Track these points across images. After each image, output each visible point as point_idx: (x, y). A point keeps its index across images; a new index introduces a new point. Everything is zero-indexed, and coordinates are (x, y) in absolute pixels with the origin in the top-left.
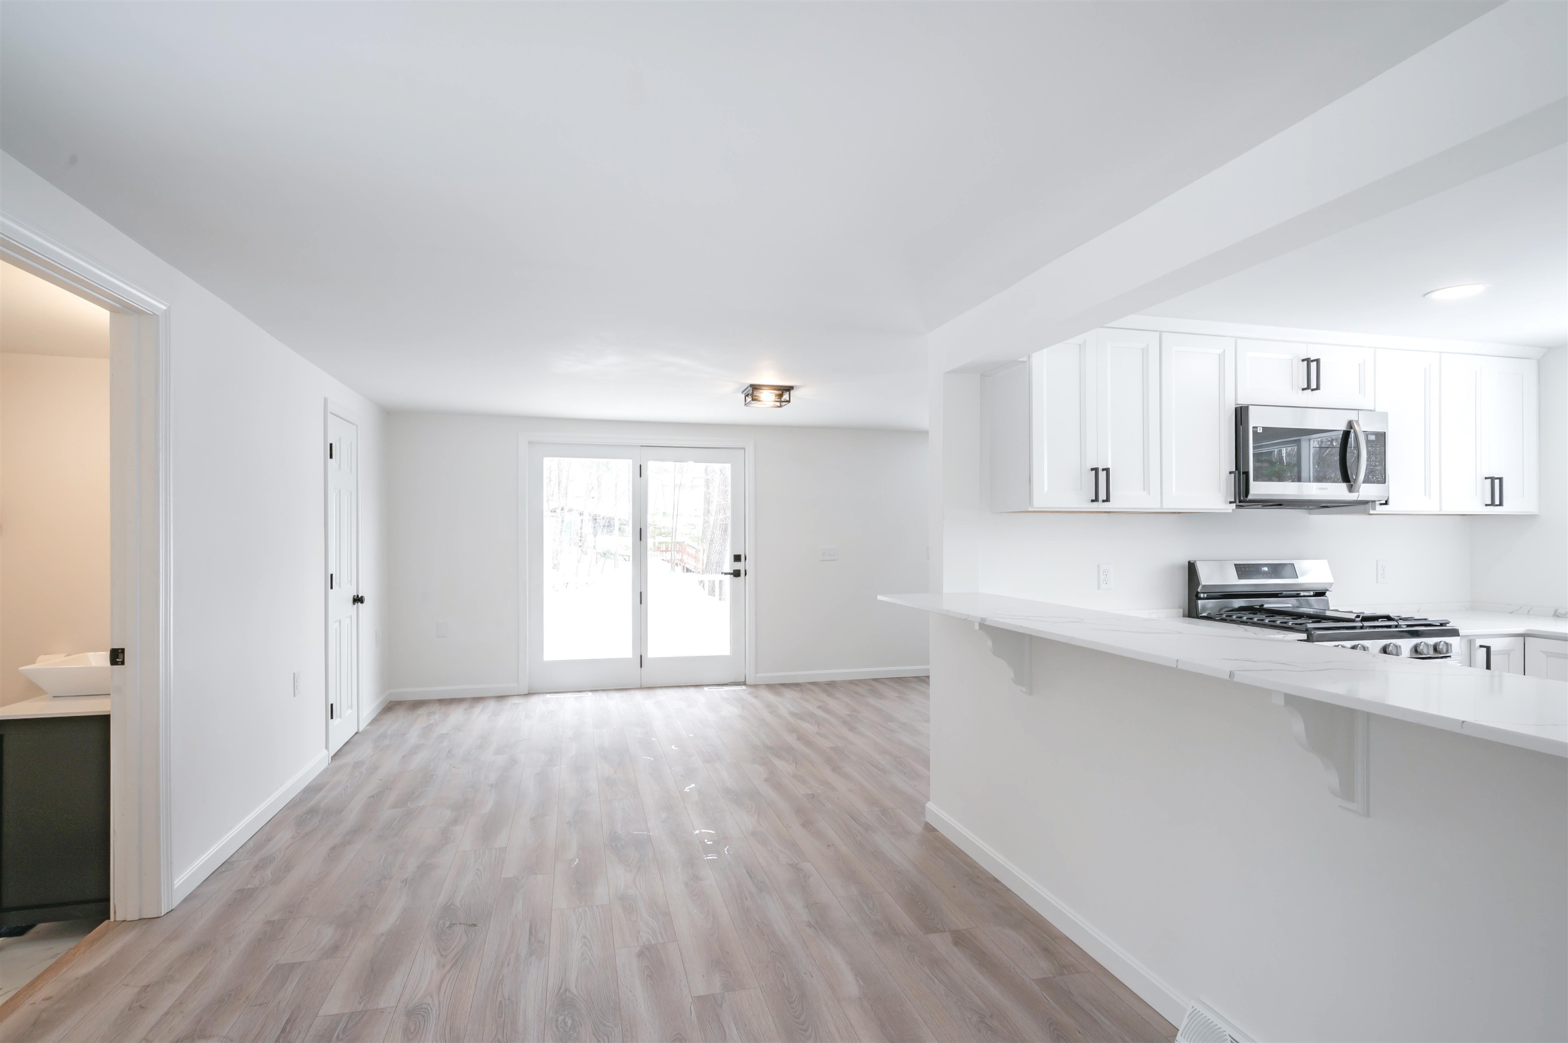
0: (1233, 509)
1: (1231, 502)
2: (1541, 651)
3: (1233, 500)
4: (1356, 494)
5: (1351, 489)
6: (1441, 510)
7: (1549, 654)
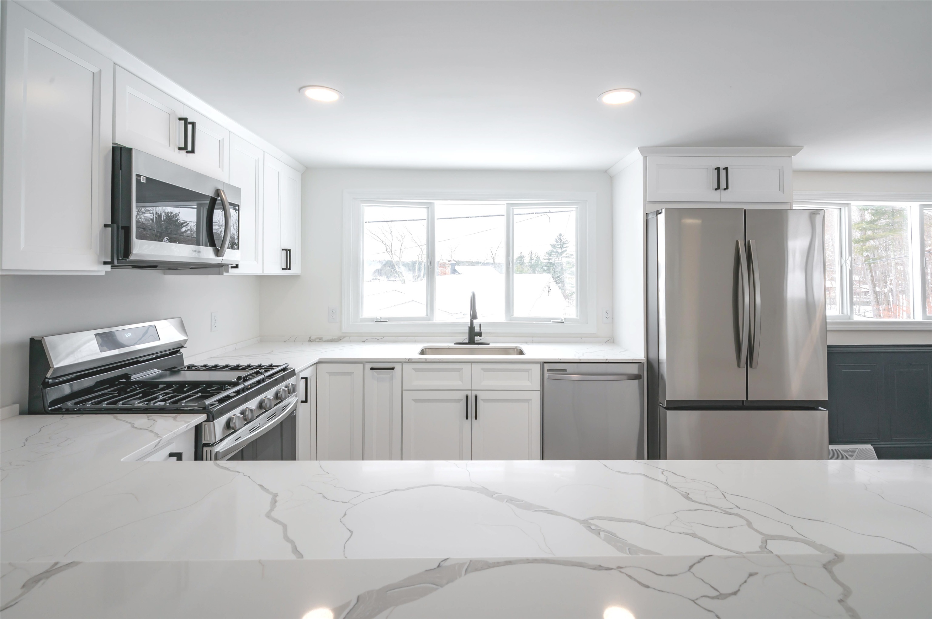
0: (106, 272)
1: (105, 263)
2: (326, 372)
3: (110, 260)
4: (221, 258)
5: (218, 253)
6: (263, 273)
7: (331, 374)
